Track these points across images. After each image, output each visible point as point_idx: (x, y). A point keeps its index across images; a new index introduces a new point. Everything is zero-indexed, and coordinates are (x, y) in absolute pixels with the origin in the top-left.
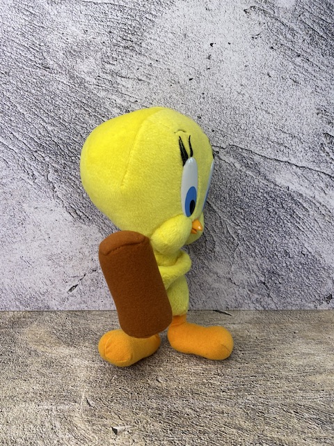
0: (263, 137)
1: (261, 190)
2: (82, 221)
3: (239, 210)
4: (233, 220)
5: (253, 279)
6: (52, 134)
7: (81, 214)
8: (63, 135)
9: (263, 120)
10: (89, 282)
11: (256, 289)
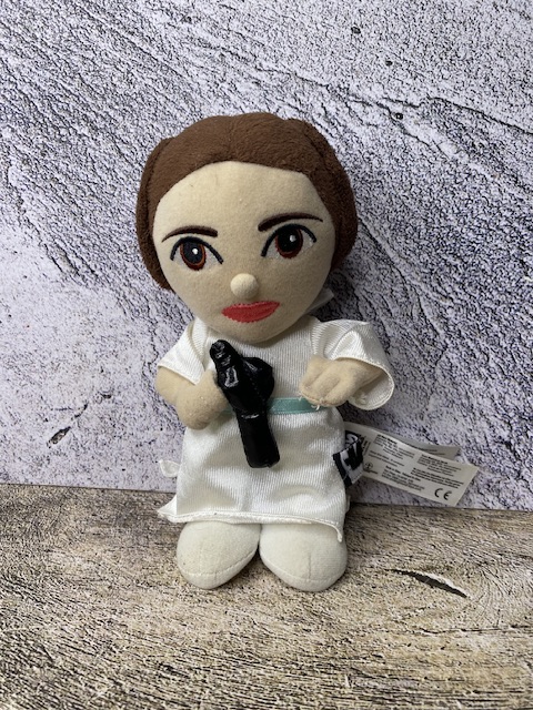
0: (512, 79)
1: (505, 213)
2: (80, 279)
3: (450, 259)
4: (435, 284)
5: (482, 433)
6: (18, 77)
7: (78, 263)
8: (42, 77)
9: (514, 34)
10: (95, 423)
11: (487, 458)
